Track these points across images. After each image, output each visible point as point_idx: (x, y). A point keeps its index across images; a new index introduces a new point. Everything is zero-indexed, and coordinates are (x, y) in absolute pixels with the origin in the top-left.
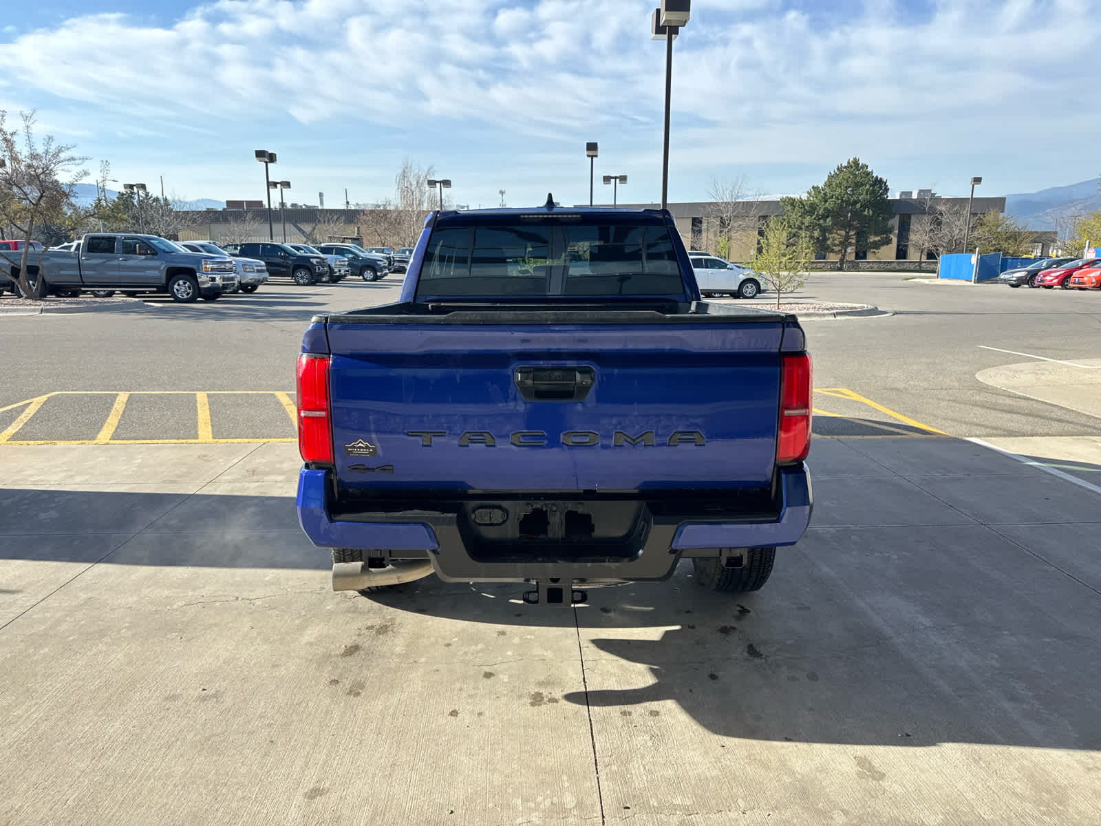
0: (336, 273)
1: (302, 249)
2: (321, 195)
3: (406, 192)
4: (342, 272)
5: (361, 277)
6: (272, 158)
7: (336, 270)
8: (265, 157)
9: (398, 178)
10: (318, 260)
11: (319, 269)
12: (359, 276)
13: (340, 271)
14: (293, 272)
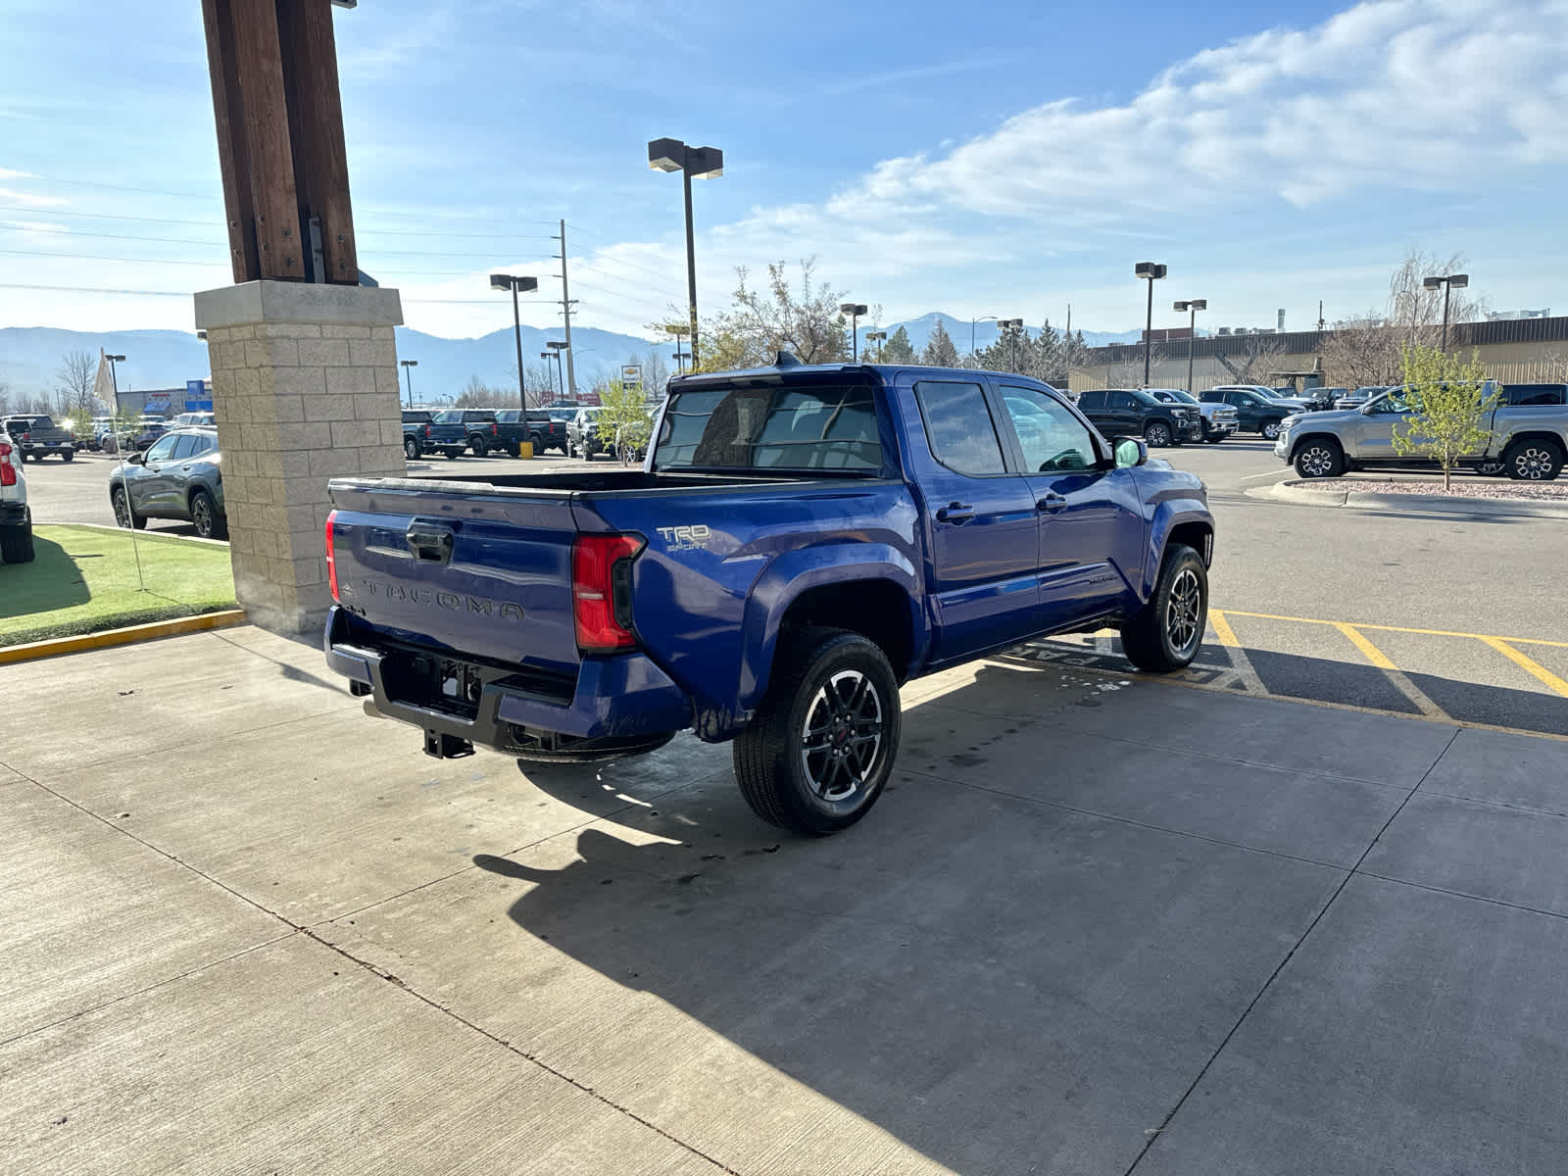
0: (1214, 428)
1: (1168, 396)
2: (1281, 313)
3: (1407, 300)
4: (1223, 427)
5: (1260, 434)
6: (1159, 271)
7: (1214, 425)
8: (1148, 271)
9: (1395, 278)
10: (1183, 411)
11: (1182, 423)
12: (1257, 433)
13: (1219, 425)
14: (1146, 428)
